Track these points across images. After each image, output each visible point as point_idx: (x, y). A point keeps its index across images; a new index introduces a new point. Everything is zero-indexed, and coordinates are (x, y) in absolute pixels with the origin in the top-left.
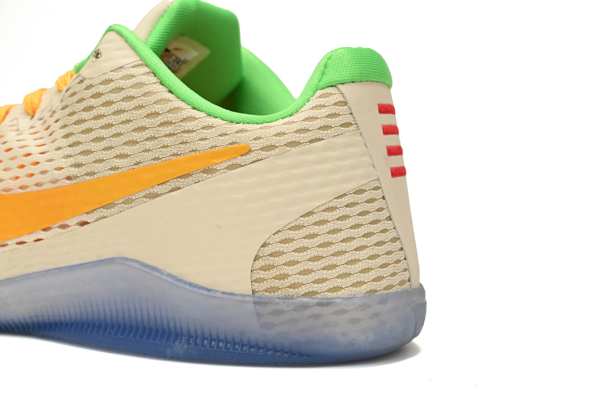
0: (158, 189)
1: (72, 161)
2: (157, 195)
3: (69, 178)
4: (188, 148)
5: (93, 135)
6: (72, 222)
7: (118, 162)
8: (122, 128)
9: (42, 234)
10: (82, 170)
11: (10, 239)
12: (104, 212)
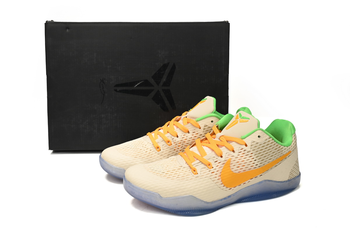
0: (277, 164)
1: (260, 162)
2: (277, 166)
3: (259, 167)
4: (282, 154)
5: (264, 156)
6: (258, 176)
7: (270, 161)
8: (270, 153)
9: (250, 180)
10: (262, 164)
11: (242, 183)
12: (266, 172)
